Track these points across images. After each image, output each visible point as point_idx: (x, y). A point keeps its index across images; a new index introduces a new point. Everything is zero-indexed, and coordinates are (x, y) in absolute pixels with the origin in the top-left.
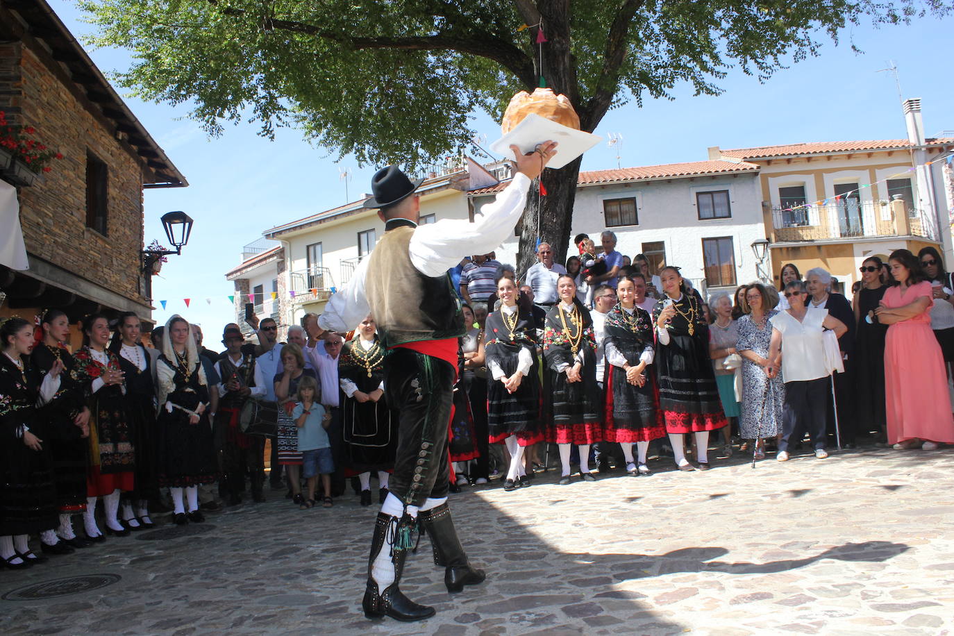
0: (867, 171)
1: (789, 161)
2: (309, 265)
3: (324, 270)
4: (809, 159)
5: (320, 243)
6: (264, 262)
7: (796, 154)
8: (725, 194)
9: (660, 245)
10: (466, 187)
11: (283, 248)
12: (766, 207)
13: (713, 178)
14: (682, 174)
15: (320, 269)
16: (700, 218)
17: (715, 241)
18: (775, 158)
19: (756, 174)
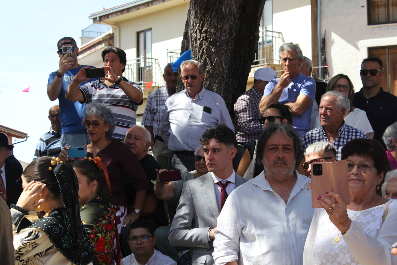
2: (138, 55)
3: (154, 61)
5: (150, 29)
6: (93, 50)
11: (113, 34)
15: (150, 60)
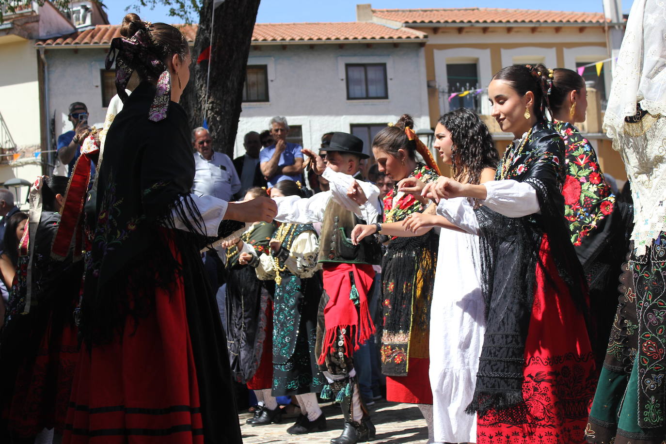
0: (554, 50)
1: (460, 30)
4: (485, 30)
7: (470, 22)
8: (382, 68)
9: (297, 129)
10: (35, 34)
12: (432, 89)
13: (368, 46)
14: (329, 39)
16: (349, 98)
17: (366, 129)
18: (443, 25)
19: (422, 45)
